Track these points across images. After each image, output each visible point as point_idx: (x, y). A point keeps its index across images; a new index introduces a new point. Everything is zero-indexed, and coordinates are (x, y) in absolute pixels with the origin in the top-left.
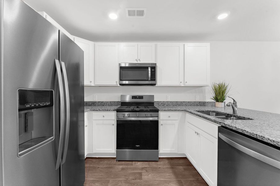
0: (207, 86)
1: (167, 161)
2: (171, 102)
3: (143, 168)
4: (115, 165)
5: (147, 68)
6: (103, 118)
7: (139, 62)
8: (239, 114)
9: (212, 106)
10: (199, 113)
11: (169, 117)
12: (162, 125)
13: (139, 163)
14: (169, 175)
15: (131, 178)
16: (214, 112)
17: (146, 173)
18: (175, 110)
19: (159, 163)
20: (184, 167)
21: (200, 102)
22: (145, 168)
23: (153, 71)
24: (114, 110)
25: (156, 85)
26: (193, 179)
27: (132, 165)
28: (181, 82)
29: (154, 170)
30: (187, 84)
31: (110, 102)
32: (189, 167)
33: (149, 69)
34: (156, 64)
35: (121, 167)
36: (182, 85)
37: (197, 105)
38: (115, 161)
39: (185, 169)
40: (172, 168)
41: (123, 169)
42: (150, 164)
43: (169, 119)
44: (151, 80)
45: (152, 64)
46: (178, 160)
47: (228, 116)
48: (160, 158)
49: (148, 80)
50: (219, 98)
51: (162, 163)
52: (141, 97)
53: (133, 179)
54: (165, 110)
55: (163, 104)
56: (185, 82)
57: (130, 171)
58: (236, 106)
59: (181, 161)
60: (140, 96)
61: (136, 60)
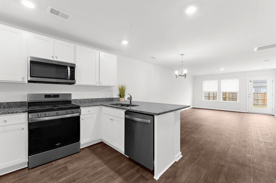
0: (114, 86)
1: (87, 149)
2: (87, 99)
3: (66, 162)
4: (29, 173)
5: (66, 67)
6: (4, 124)
7: (55, 59)
8: (133, 104)
9: (117, 101)
10: (112, 106)
11: (89, 111)
12: (83, 119)
13: (60, 161)
14: (92, 157)
15: (55, 174)
16: (120, 104)
17: (71, 164)
18: (94, 106)
19: (80, 153)
20: (102, 148)
21: (110, 98)
22: (68, 161)
23: (72, 71)
24: (23, 112)
25: (75, 84)
26: (109, 152)
27: (53, 165)
28: (97, 83)
29: (77, 159)
30: (101, 85)
31: (8, 103)
32: (105, 147)
33: (69, 69)
34: (75, 64)
35: (39, 172)
36: (98, 85)
37: (108, 101)
38: (27, 171)
39: (102, 149)
40: (93, 152)
41: (41, 173)
42: (73, 157)
43: (89, 113)
44: (70, 79)
45: (71, 64)
46: (96, 145)
47: (128, 106)
48: (81, 149)
49: (67, 79)
50: (122, 95)
51: (83, 152)
52: (57, 96)
53: (59, 174)
54: (85, 106)
55: (81, 101)
56: (100, 82)
57: (52, 171)
58: (131, 99)
59: (98, 146)
60: (55, 95)
61: (52, 57)
